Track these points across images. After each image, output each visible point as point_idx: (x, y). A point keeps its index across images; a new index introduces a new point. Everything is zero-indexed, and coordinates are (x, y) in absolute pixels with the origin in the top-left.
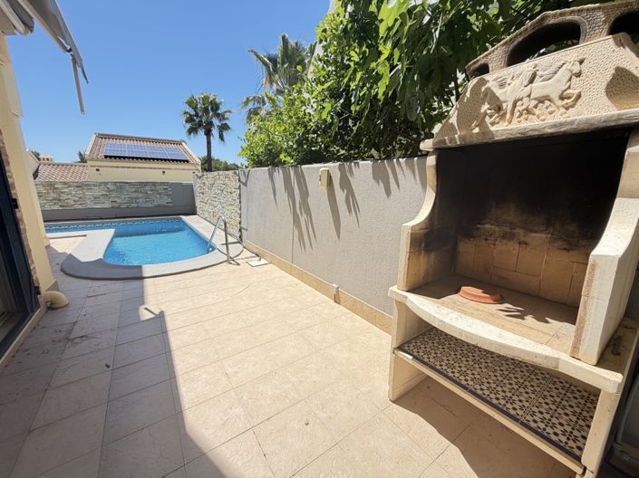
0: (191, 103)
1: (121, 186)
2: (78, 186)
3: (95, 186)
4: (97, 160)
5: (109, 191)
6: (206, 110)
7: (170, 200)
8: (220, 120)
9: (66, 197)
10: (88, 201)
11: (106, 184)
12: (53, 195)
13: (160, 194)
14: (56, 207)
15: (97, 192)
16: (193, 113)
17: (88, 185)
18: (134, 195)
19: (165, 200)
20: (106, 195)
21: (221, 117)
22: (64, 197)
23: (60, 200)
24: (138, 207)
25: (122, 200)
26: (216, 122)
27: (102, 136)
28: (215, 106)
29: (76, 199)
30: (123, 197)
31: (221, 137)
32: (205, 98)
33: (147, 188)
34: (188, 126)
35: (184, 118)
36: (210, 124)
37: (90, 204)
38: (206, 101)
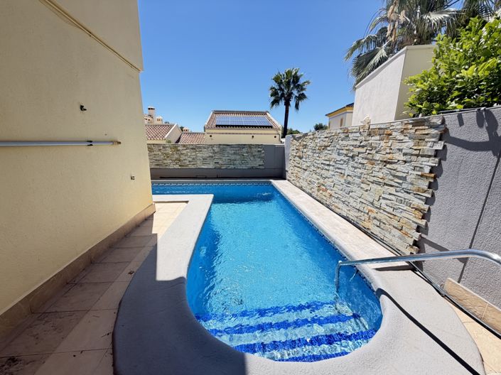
0: (277, 79)
1: (224, 148)
2: (192, 149)
3: (204, 148)
4: (211, 128)
5: (215, 153)
6: (288, 84)
7: (261, 163)
8: (299, 91)
9: (185, 158)
10: (198, 162)
11: (212, 146)
12: (176, 156)
13: (254, 156)
14: (177, 166)
15: (206, 153)
16: (277, 87)
17: (200, 148)
18: (233, 157)
19: (257, 163)
20: (212, 157)
21: (300, 88)
22: (183, 157)
23: (180, 160)
24: (235, 168)
25: (223, 162)
26: (295, 93)
27: (217, 112)
28: (296, 78)
29: (190, 159)
30: (224, 158)
31: (297, 106)
32: (289, 73)
33: (244, 150)
34: (273, 98)
35: (270, 92)
36: (290, 95)
37: (200, 165)
38: (289, 76)
